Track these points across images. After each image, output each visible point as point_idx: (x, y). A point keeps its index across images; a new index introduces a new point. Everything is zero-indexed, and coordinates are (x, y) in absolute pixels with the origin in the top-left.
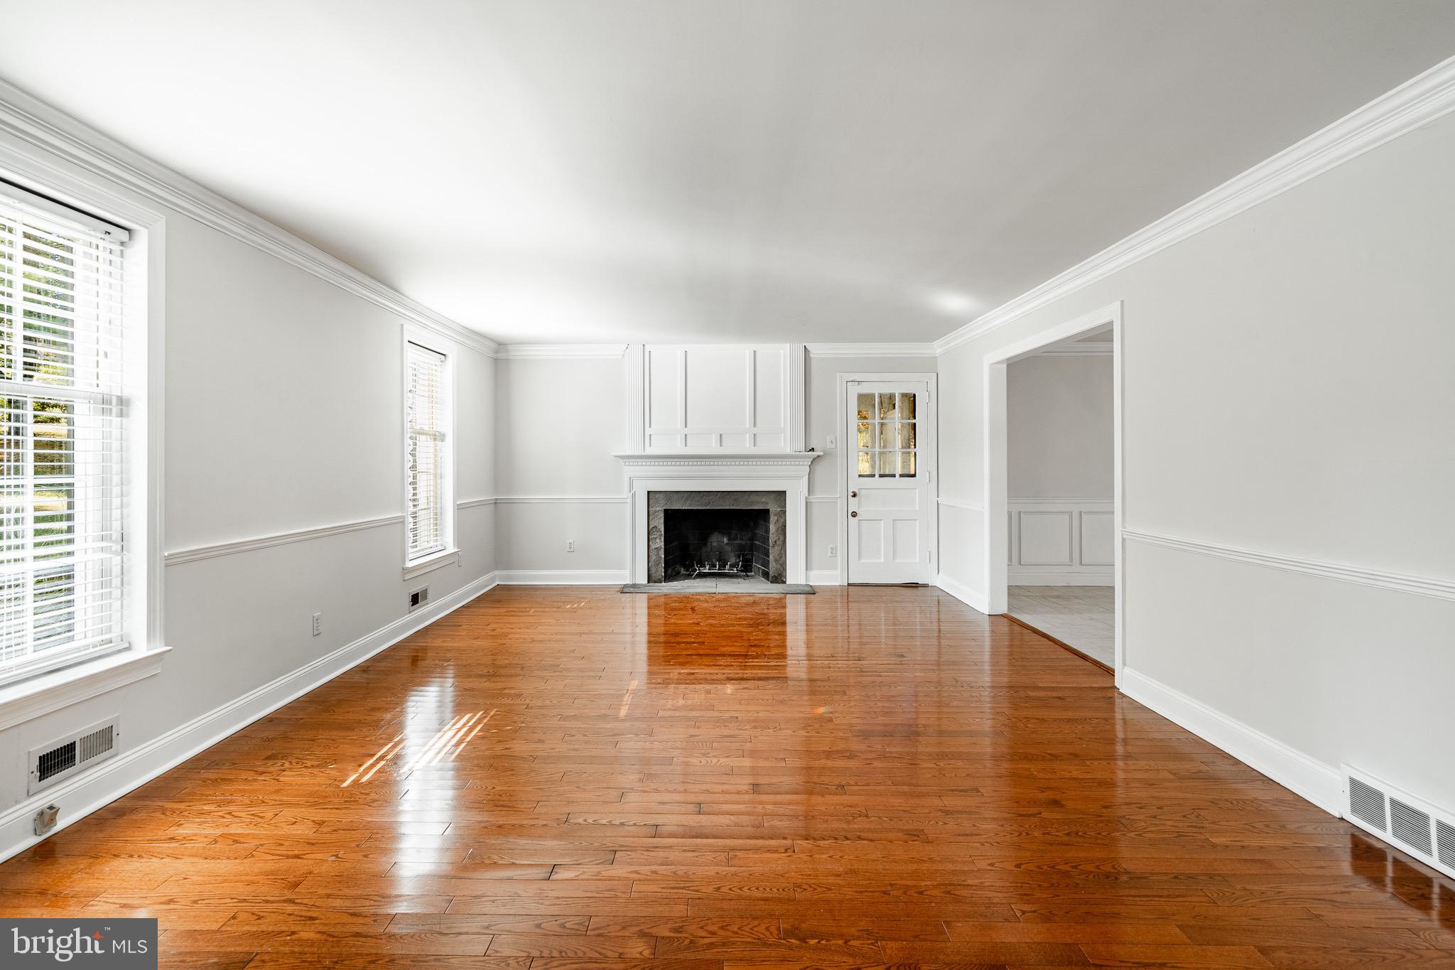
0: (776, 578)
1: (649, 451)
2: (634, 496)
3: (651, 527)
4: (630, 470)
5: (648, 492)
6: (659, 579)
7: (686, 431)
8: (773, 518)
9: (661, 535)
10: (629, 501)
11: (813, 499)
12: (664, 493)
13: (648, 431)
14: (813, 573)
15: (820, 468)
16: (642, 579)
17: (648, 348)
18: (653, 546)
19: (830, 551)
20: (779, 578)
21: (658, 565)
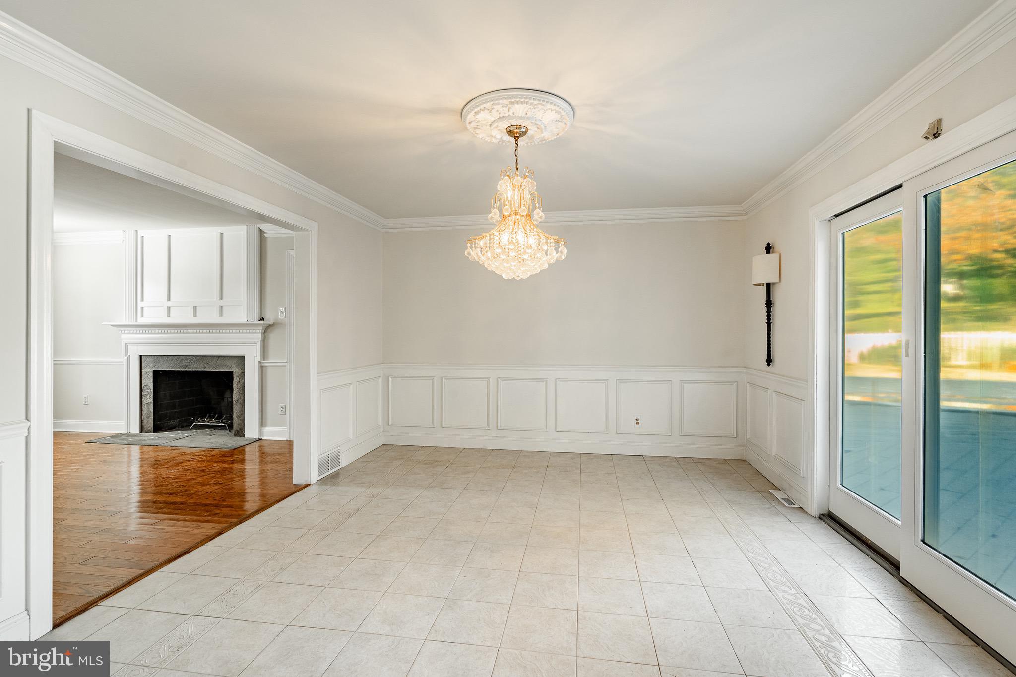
0: (238, 432)
1: (141, 321)
2: (128, 359)
3: (143, 386)
4: (127, 337)
5: (141, 356)
6: (149, 430)
7: (169, 304)
8: (236, 380)
9: (150, 393)
10: (125, 363)
11: (266, 363)
12: (153, 357)
13: (140, 304)
14: (266, 429)
15: (273, 336)
16: (136, 429)
17: (140, 234)
18: (145, 402)
19: (280, 409)
20: (240, 433)
21: (148, 417)
